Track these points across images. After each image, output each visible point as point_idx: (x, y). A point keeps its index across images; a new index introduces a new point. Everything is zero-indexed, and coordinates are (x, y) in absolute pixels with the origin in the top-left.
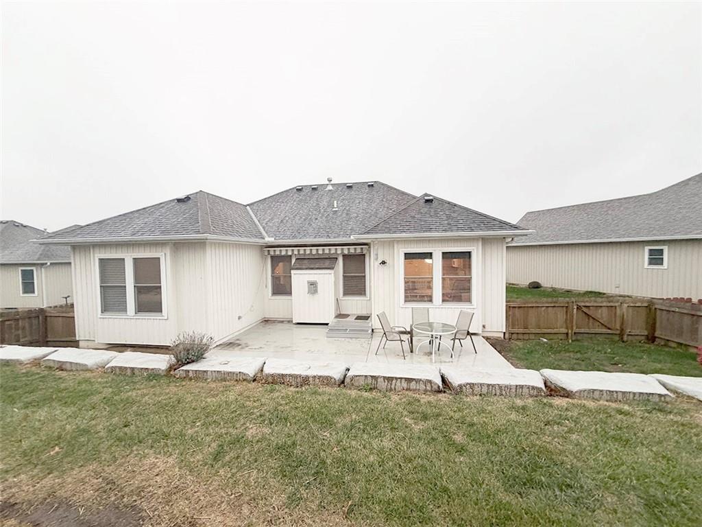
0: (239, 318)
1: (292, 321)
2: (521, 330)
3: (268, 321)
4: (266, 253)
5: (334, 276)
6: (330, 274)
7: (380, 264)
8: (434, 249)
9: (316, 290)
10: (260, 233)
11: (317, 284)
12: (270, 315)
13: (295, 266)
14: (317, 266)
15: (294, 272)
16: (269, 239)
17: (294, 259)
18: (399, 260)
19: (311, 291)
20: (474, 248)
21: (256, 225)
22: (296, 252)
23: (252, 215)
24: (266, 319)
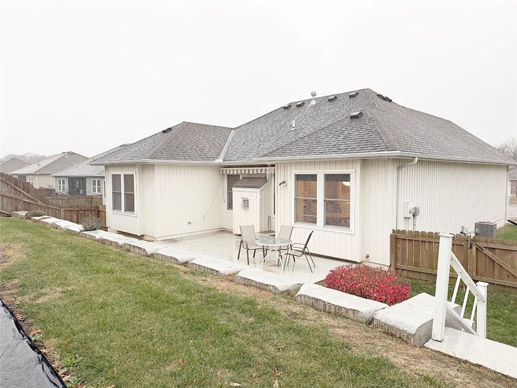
0: (189, 223)
1: (232, 232)
2: (411, 268)
3: (223, 231)
4: (224, 173)
5: (261, 194)
6: (257, 192)
7: (280, 184)
8: (318, 171)
9: (248, 206)
10: (219, 155)
11: (248, 200)
12: (226, 227)
13: (236, 185)
14: (250, 185)
15: (234, 189)
16: (220, 161)
17: (241, 178)
18: (291, 181)
19: (245, 207)
20: (353, 170)
21: (222, 148)
22: (243, 172)
23: (229, 139)
24: (223, 229)
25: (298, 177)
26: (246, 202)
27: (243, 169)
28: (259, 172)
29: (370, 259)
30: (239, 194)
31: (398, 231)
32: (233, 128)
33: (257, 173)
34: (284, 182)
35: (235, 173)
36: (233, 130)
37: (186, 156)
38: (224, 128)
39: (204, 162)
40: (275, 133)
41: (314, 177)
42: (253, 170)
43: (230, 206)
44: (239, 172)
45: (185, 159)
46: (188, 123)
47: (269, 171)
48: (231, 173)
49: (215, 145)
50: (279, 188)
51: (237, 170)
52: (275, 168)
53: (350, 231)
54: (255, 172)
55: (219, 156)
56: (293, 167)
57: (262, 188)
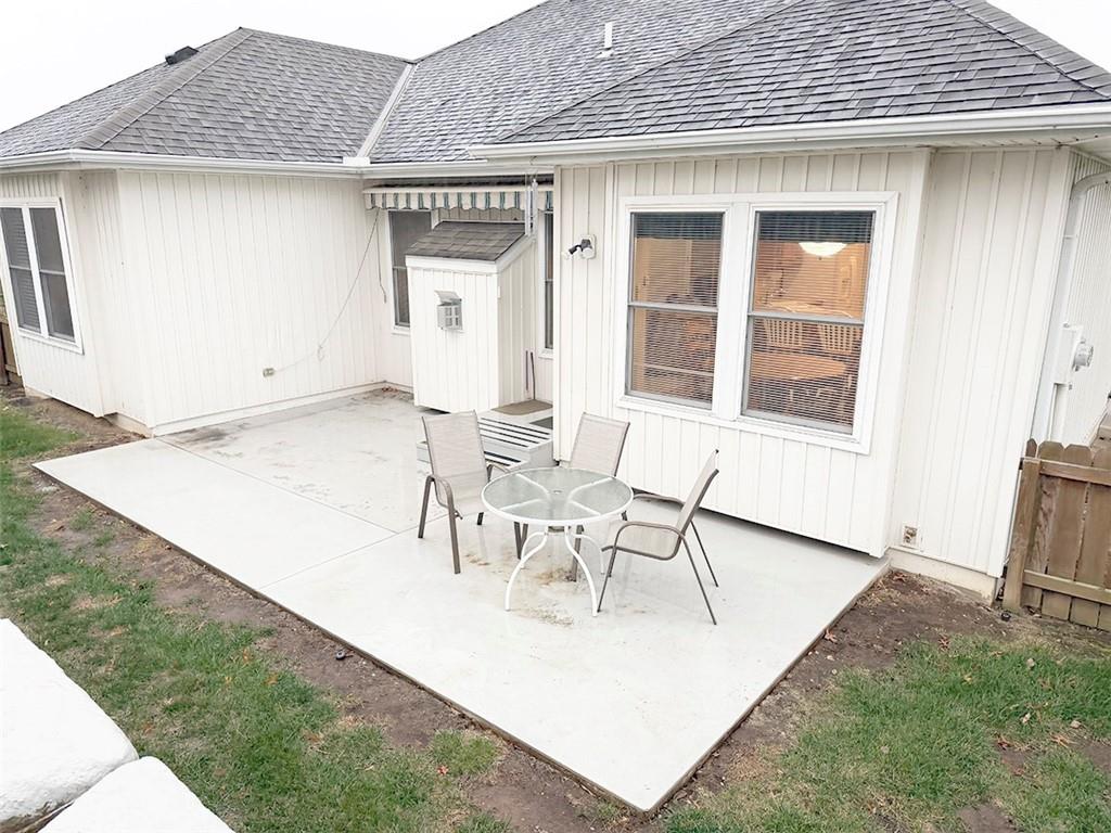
0: (269, 372)
2: (1088, 590)
3: (386, 392)
4: (379, 203)
5: (501, 284)
6: (490, 274)
7: (572, 251)
8: (727, 198)
9: (458, 322)
10: (358, 142)
11: (457, 302)
12: (395, 378)
13: (416, 246)
14: (465, 249)
15: (410, 262)
16: (359, 161)
17: (435, 223)
18: (617, 240)
19: (449, 323)
20: (891, 196)
21: (372, 121)
22: (440, 203)
23: (395, 92)
24: (387, 386)
25: (646, 225)
26: (451, 308)
27: (440, 191)
28: (495, 203)
29: (922, 544)
30: (430, 277)
31: (1053, 450)
32: (412, 58)
33: (488, 209)
34: (586, 244)
35: (414, 206)
36: (409, 66)
37: (234, 141)
38: (382, 57)
39: (301, 164)
40: (546, 71)
41: (707, 226)
42: (473, 196)
43: (403, 317)
44: (427, 204)
45: (231, 153)
46: (255, 35)
47: (531, 199)
48: (402, 205)
49: (346, 109)
50: (567, 264)
51: (420, 195)
52: (555, 189)
53: (854, 441)
54: (481, 204)
55: (359, 147)
56: (627, 184)
57: (505, 260)
